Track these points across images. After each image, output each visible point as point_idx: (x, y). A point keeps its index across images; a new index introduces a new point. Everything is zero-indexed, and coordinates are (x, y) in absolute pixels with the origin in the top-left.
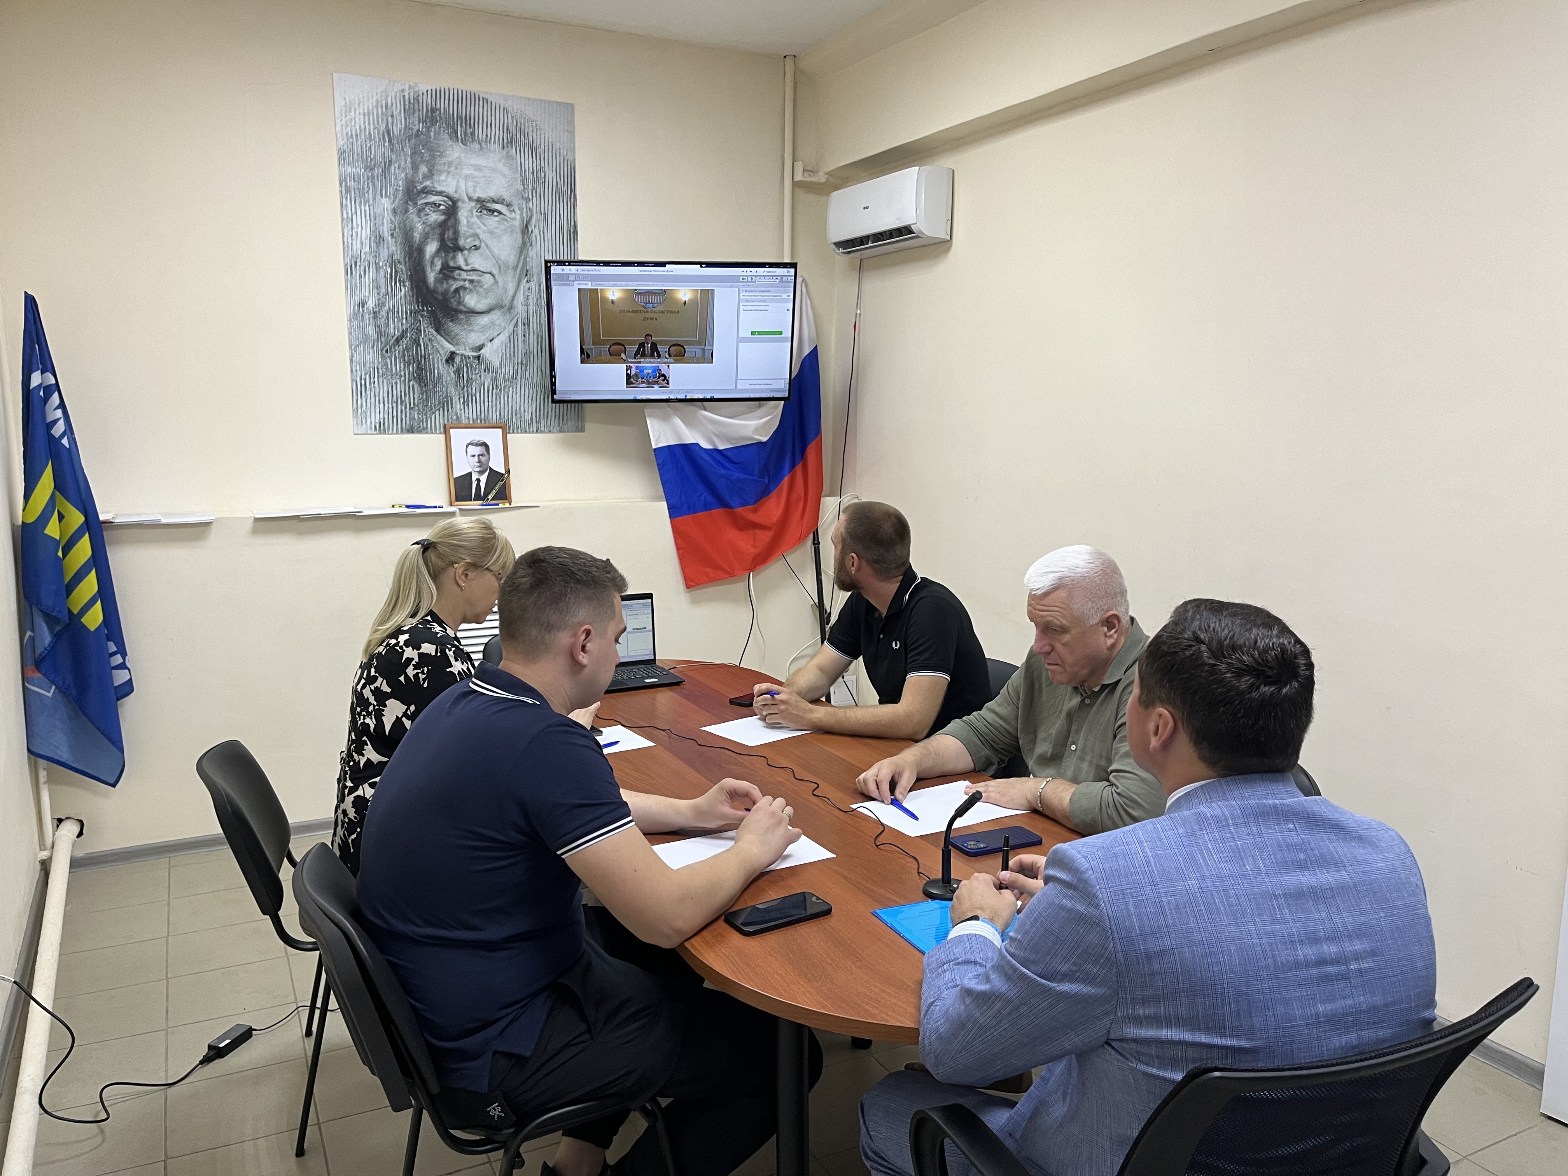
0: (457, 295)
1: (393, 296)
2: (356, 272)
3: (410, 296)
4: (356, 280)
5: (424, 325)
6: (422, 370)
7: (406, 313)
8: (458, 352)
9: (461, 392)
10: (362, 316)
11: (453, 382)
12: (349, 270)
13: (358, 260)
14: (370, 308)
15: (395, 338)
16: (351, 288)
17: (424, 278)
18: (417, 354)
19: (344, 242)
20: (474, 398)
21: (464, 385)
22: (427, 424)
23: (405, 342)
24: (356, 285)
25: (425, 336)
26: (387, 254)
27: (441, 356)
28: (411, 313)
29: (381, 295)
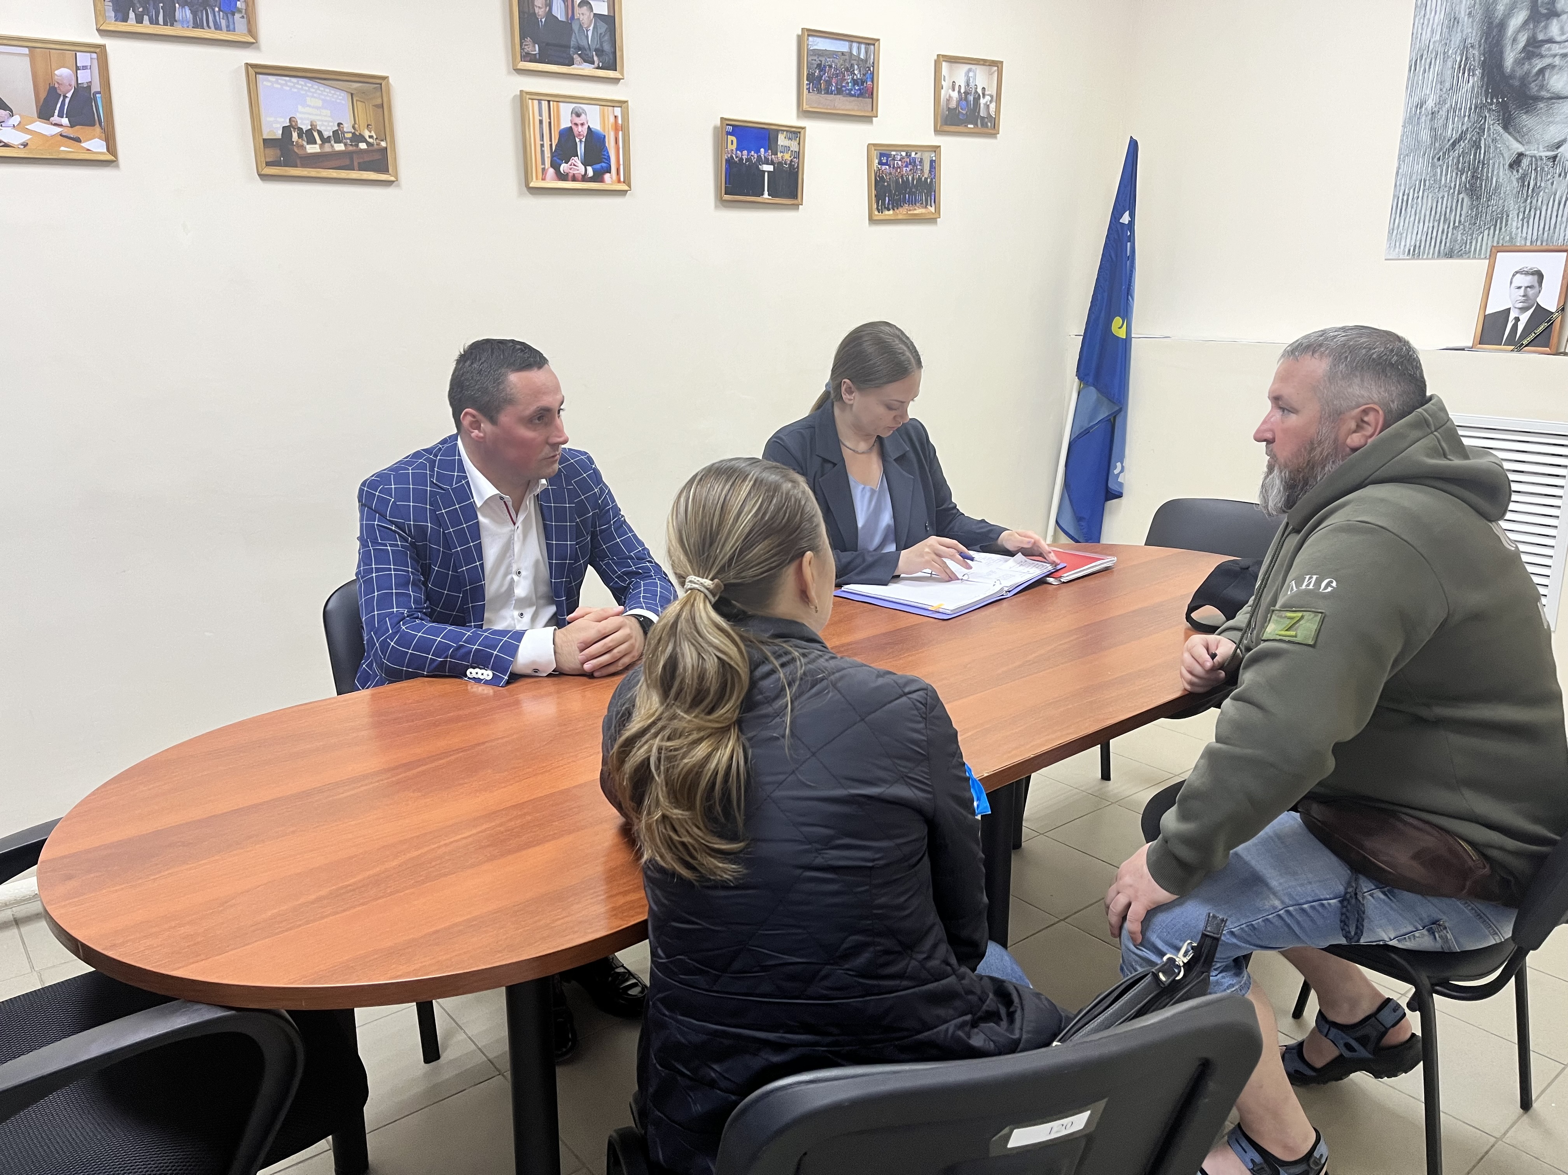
0: (1541, 78)
1: (1458, 90)
2: (1420, 67)
3: (1478, 87)
4: (1419, 76)
5: (1490, 121)
6: (1476, 180)
7: (1470, 109)
8: (1527, 153)
9: (1522, 205)
10: (1418, 118)
11: (1514, 192)
12: (1413, 66)
13: (1425, 52)
14: (1429, 108)
15: (1451, 141)
16: (1412, 86)
17: (1501, 61)
18: (1475, 159)
19: (1413, 34)
20: (1538, 212)
21: (1527, 196)
22: (1471, 246)
23: (1463, 145)
24: (1418, 83)
25: (1489, 136)
26: (1460, 38)
27: (1504, 159)
28: (1476, 108)
29: (1444, 90)
